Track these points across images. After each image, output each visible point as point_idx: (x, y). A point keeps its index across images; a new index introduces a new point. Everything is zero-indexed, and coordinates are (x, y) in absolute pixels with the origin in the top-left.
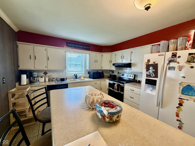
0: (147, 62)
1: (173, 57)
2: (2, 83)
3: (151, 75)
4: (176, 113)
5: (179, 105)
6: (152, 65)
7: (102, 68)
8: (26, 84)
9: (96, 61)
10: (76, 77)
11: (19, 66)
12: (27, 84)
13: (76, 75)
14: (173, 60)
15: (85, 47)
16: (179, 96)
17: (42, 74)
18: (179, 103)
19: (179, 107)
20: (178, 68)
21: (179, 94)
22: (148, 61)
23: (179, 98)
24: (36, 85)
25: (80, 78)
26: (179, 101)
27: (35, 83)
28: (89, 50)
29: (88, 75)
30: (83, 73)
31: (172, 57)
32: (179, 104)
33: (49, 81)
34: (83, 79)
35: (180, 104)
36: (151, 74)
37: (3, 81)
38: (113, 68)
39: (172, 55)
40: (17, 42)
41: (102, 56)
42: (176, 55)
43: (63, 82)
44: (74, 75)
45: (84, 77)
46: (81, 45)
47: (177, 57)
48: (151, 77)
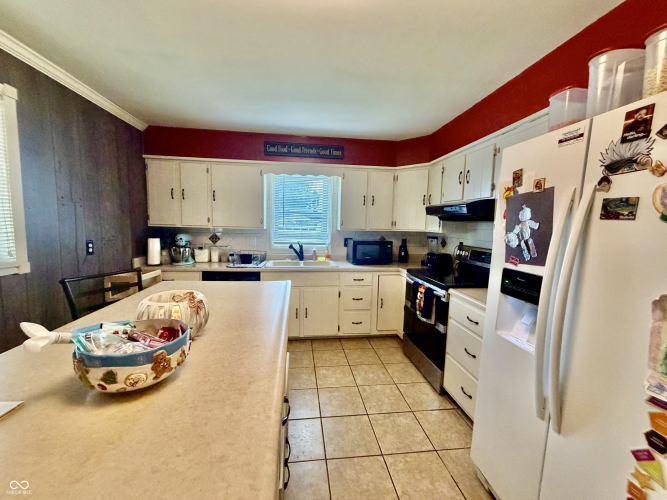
0: (511, 185)
1: (631, 135)
2: (85, 252)
3: (522, 250)
4: (631, 486)
5: (651, 444)
6: (528, 199)
7: (394, 224)
8: (158, 262)
9: (369, 200)
10: (300, 255)
11: (147, 217)
12: (161, 265)
13: (301, 247)
14: (628, 155)
15: (327, 152)
16: (654, 383)
17: (206, 240)
18: (649, 428)
19: (651, 458)
20: (658, 202)
21: (649, 372)
22: (514, 179)
23: (653, 401)
24: (184, 268)
25: (315, 256)
26: (653, 416)
27: (181, 264)
28: (340, 160)
29: (343, 251)
30: (328, 241)
31: (624, 140)
32: (649, 436)
33: (220, 261)
34: (321, 263)
35: (654, 439)
36: (523, 245)
37: (88, 248)
38: (434, 225)
39: (627, 129)
40: (144, 156)
41: (396, 179)
42: (647, 123)
43: (247, 265)
44: (291, 247)
45: (328, 257)
46: (310, 147)
47: (653, 135)
48: (523, 261)
